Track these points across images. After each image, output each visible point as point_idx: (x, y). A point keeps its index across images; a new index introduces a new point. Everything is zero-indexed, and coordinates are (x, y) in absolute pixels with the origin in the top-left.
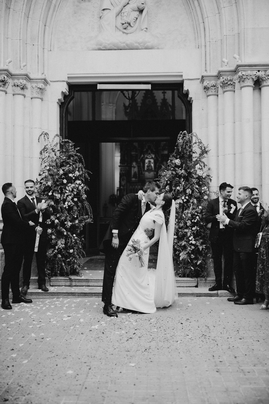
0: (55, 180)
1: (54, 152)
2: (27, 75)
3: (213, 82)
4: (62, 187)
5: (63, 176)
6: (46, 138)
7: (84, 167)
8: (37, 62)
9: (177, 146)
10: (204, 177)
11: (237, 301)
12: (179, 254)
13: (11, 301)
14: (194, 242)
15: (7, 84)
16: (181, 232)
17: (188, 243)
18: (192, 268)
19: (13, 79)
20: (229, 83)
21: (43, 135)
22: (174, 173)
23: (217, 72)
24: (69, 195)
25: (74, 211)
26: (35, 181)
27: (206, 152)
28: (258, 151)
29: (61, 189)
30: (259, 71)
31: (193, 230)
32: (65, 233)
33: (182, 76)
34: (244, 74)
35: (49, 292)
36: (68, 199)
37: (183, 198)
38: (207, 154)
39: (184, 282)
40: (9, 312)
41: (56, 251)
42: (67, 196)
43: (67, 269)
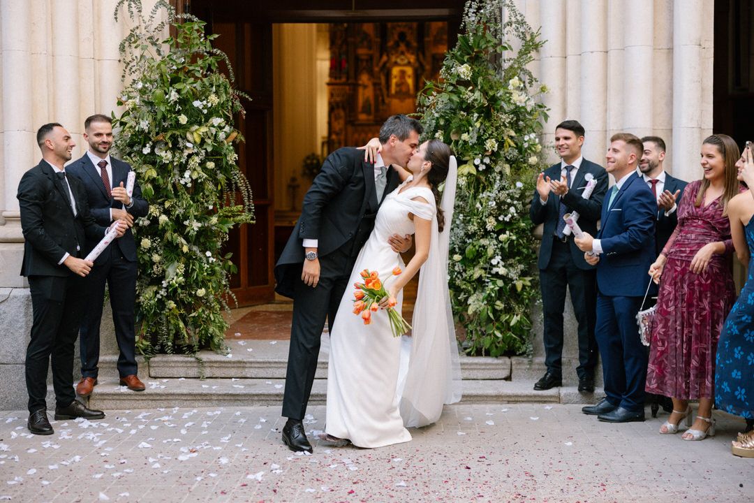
0: (159, 116)
1: (156, 45)
4: (177, 133)
5: (178, 107)
6: (134, 10)
7: (231, 84)
9: (463, 31)
10: (529, 109)
11: (604, 414)
12: (466, 299)
13: (51, 413)
14: (502, 271)
16: (471, 247)
17: (490, 273)
18: (499, 335)
21: (126, 3)
22: (455, 98)
24: (193, 154)
25: (207, 193)
27: (536, 47)
28: (664, 45)
29: (174, 139)
31: (501, 242)
32: (185, 249)
35: (145, 392)
36: (191, 163)
37: (477, 161)
38: (538, 51)
39: (478, 367)
40: (46, 442)
41: (163, 292)
42: (190, 156)
43: (190, 336)
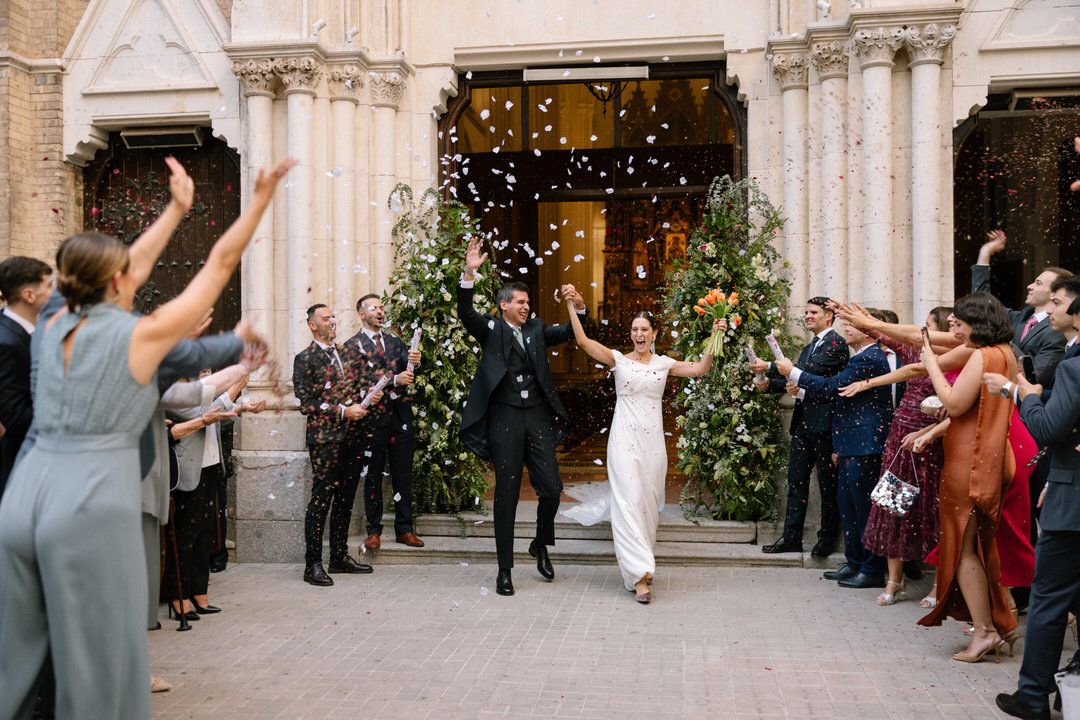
0: (426, 294)
1: (425, 229)
2: (360, 55)
3: (795, 58)
4: (442, 309)
5: (443, 286)
6: (406, 197)
8: (383, 21)
9: (708, 212)
10: (772, 284)
11: (844, 579)
12: (713, 465)
14: (746, 438)
15: (316, 78)
16: (716, 415)
17: (735, 440)
18: (743, 499)
19: (330, 65)
20: (833, 58)
21: (398, 192)
22: (701, 274)
23: (805, 31)
24: (456, 328)
25: (469, 365)
26: (382, 295)
27: (780, 223)
28: (902, 219)
29: (440, 315)
30: (905, 28)
31: (745, 411)
32: (449, 416)
33: (721, 44)
34: (869, 36)
36: (455, 336)
39: (724, 530)
41: (428, 456)
42: (453, 330)
43: (452, 498)
